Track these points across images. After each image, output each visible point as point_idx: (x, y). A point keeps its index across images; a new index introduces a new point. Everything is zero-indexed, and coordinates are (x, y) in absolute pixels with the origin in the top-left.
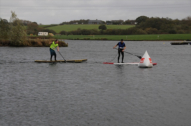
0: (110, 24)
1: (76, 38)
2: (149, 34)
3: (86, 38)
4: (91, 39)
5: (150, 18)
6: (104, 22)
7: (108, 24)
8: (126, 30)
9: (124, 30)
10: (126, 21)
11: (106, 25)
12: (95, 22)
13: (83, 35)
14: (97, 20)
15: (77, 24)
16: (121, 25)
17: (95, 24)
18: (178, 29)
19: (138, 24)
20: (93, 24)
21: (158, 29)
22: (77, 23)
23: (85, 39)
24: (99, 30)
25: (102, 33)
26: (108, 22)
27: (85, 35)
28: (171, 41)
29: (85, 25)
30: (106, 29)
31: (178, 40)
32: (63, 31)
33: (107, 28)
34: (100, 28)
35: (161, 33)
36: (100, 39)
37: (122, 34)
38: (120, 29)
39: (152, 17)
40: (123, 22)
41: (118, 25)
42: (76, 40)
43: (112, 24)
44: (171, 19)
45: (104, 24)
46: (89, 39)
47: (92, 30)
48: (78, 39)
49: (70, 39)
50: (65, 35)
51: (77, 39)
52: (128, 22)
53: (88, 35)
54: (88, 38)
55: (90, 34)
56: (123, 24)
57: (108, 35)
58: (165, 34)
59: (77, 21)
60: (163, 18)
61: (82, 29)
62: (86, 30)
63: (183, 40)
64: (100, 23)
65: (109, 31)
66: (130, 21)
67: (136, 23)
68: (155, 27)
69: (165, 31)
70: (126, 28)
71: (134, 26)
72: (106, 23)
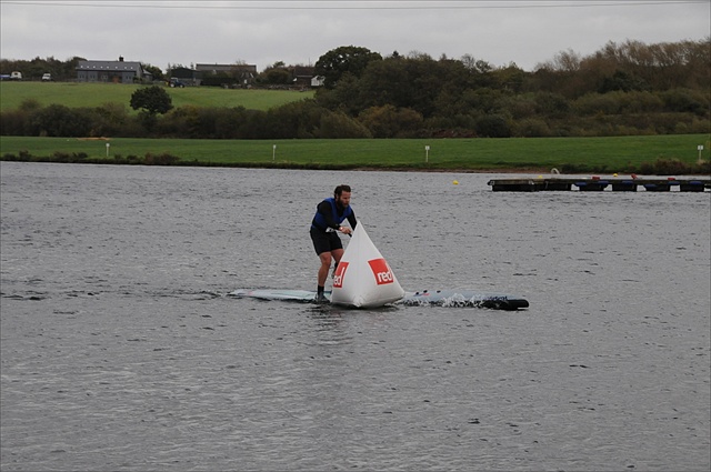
0: (188, 85)
1: (11, 153)
2: (377, 136)
3: (70, 151)
4: (92, 158)
5: (387, 59)
6: (155, 73)
7: (177, 85)
8: (270, 111)
9: (258, 115)
10: (268, 70)
11: (170, 90)
12: (112, 73)
13: (51, 134)
14: (121, 59)
15: (16, 79)
16: (245, 87)
17: (110, 79)
18: (518, 115)
19: (328, 86)
20: (99, 79)
21: (426, 115)
22: (19, 75)
23: (62, 159)
24: (133, 113)
25: (148, 129)
26: (180, 74)
27: (64, 135)
28: (487, 170)
29: (58, 85)
30: (170, 108)
31: (519, 167)
33: (176, 104)
34: (137, 100)
35: (440, 132)
36: (141, 155)
37: (248, 136)
38: (241, 109)
39: (396, 54)
40: (255, 73)
41: (227, 90)
42: (12, 159)
43: (198, 82)
44: (486, 66)
45: (160, 85)
46: (81, 159)
47: (99, 110)
48: (24, 158)
51: (17, 155)
52: (279, 77)
53: (74, 136)
54: (78, 151)
55: (89, 129)
56: (252, 83)
57: (176, 137)
58: (459, 136)
59: (20, 66)
60: (444, 60)
61: (46, 103)
62: (68, 109)
63: (546, 168)
64: (139, 75)
65: (182, 120)
66: (286, 69)
67: (315, 82)
68: (403, 101)
69: (460, 124)
70: (271, 106)
71: (310, 94)
72: (167, 75)
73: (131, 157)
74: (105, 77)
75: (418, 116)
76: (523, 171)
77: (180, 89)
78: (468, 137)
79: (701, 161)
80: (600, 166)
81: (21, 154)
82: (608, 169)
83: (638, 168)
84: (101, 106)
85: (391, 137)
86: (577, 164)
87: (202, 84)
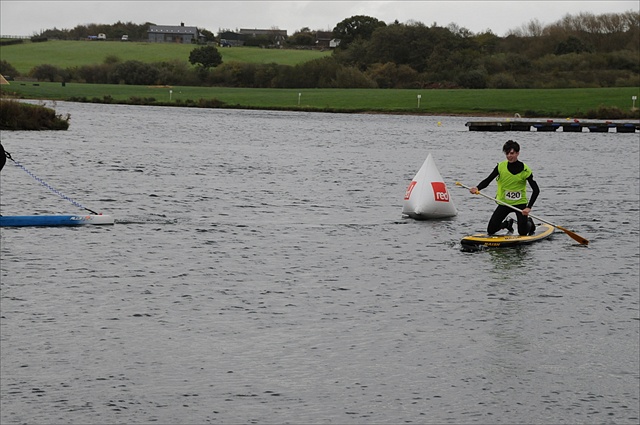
0: (234, 45)
1: (98, 97)
2: (382, 85)
3: (138, 95)
4: (159, 101)
5: (391, 26)
6: (208, 35)
7: (225, 45)
8: (297, 67)
9: (288, 69)
10: (296, 34)
11: (221, 49)
12: (175, 35)
13: (128, 83)
14: (182, 24)
15: (102, 39)
16: (278, 47)
17: (174, 40)
18: (493, 69)
19: (342, 47)
20: (165, 40)
21: (420, 70)
22: (104, 36)
23: (136, 102)
24: (192, 67)
25: (203, 79)
26: (227, 36)
27: (137, 83)
28: (466, 114)
29: (133, 45)
30: (220, 62)
31: (491, 112)
32: (45, 66)
33: (225, 60)
34: (194, 58)
35: (429, 84)
36: (196, 100)
37: (279, 86)
38: (274, 65)
39: (397, 22)
40: (286, 36)
41: (264, 50)
42: (98, 101)
43: (242, 42)
44: (467, 32)
45: (211, 44)
46: (150, 102)
47: (164, 65)
48: (108, 101)
49: (75, 100)
50: (52, 81)
51: (102, 99)
52: (305, 39)
53: (145, 84)
54: (148, 96)
55: (156, 79)
56: (283, 45)
57: (224, 86)
58: (445, 87)
59: (105, 29)
60: (436, 30)
61: (124, 59)
62: (141, 64)
63: (511, 113)
64: (196, 38)
65: (229, 73)
66: (310, 34)
67: (333, 44)
68: (405, 62)
69: (446, 78)
70: (298, 62)
71: (329, 53)
72: (218, 37)
73: (189, 101)
74: (170, 39)
75: (413, 71)
76: (494, 115)
77: (228, 48)
78: (451, 88)
79: (634, 109)
80: (555, 112)
81: (105, 98)
82: (561, 114)
83: (585, 113)
84: (166, 61)
85: (391, 88)
86: (536, 111)
87: (244, 45)
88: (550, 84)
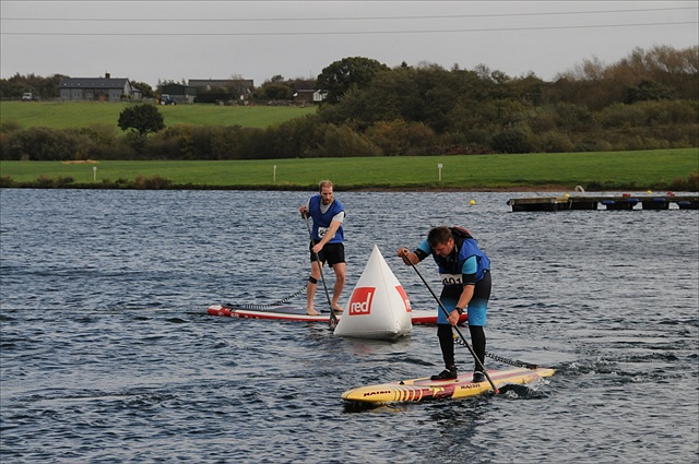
0: (180, 102)
2: (388, 152)
3: (53, 175)
4: (79, 182)
5: (396, 70)
6: (144, 90)
7: (168, 102)
8: (270, 130)
9: (256, 134)
10: (266, 85)
11: (162, 108)
12: (100, 89)
13: (33, 158)
14: (108, 75)
16: (241, 103)
17: (96, 97)
18: (539, 127)
19: (330, 100)
20: (84, 97)
21: (439, 129)
23: (45, 184)
24: (121, 133)
25: (140, 151)
26: (172, 90)
27: (46, 158)
28: (506, 189)
29: (40, 106)
30: (161, 127)
31: (540, 185)
33: (169, 123)
34: (126, 120)
35: (453, 149)
36: (131, 178)
37: (245, 155)
38: (236, 127)
39: (404, 64)
40: (252, 88)
41: (221, 107)
43: (191, 98)
44: (501, 77)
45: (150, 101)
46: (65, 184)
47: (84, 131)
52: (277, 92)
53: (58, 159)
54: (65, 175)
55: (73, 152)
56: (249, 99)
57: (170, 158)
58: (474, 153)
60: (456, 71)
62: (51, 131)
63: (569, 185)
64: (127, 93)
65: (181, 143)
66: (285, 83)
67: (318, 97)
68: (418, 118)
69: (475, 139)
70: (270, 123)
71: (313, 110)
72: (157, 92)
73: (121, 181)
74: (90, 95)
75: (430, 132)
76: (545, 189)
77: (172, 107)
78: (483, 153)
80: (628, 183)
82: (637, 185)
83: (669, 184)
84: (87, 127)
85: (401, 154)
86: (603, 181)
87: (195, 101)
88: (620, 145)
